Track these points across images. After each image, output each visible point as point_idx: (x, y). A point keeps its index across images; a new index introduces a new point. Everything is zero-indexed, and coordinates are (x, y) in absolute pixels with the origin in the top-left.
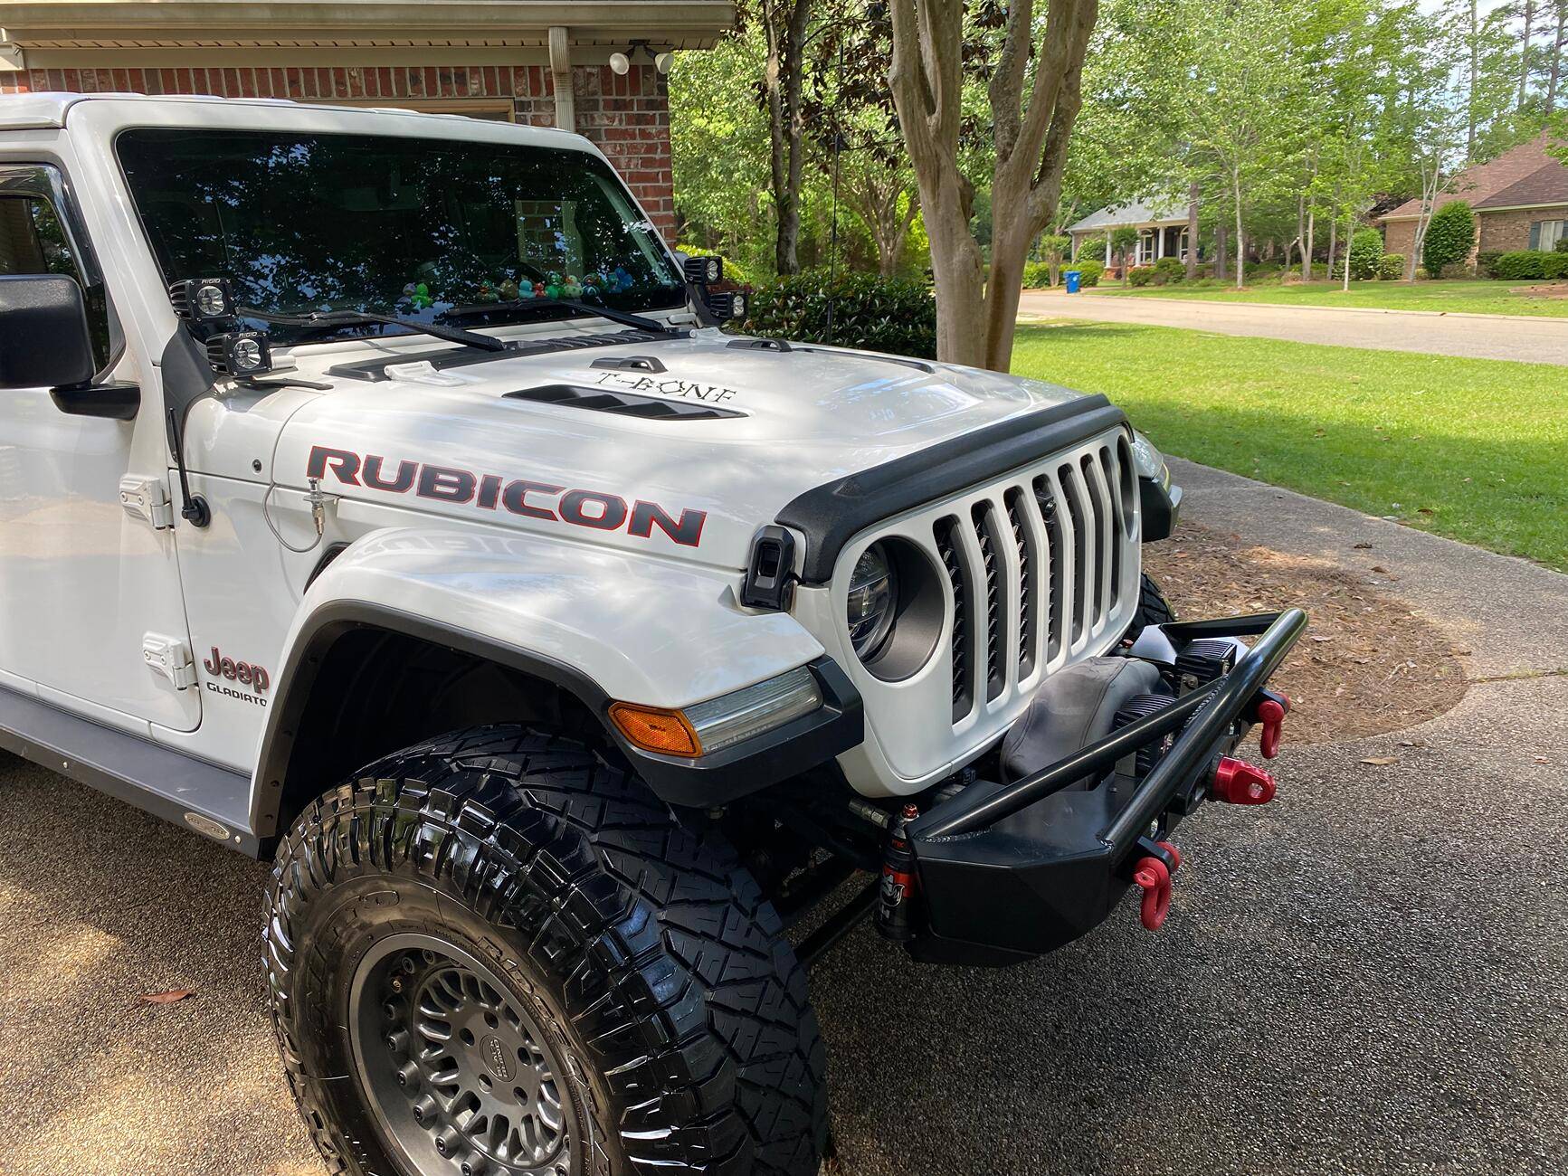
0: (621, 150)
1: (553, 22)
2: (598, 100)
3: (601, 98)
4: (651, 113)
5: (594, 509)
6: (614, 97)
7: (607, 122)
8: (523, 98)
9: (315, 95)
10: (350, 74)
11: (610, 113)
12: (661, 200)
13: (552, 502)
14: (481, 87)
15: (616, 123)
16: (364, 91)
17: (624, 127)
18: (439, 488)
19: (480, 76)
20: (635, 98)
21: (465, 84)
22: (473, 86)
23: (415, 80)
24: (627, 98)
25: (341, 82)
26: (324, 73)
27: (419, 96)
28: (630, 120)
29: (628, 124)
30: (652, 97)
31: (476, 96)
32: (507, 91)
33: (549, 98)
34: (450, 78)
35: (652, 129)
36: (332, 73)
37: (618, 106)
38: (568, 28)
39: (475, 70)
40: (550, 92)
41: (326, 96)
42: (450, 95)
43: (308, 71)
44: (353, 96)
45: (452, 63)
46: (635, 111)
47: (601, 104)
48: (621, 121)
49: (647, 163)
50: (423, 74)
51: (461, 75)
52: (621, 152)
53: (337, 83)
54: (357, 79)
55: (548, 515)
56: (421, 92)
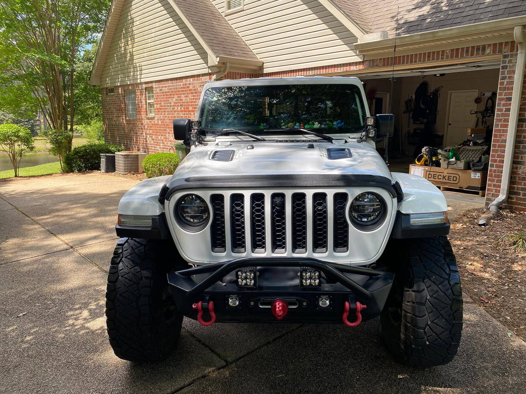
1: (516, 24)
8: (506, 54)
9: (434, 60)
10: (446, 52)
14: (490, 51)
16: (450, 57)
19: (491, 48)
21: (485, 51)
22: (488, 51)
23: (467, 51)
25: (443, 55)
26: (438, 53)
27: (468, 57)
31: (488, 55)
32: (500, 51)
34: (480, 49)
38: (523, 25)
39: (489, 45)
40: (517, 51)
41: (437, 60)
42: (479, 55)
44: (446, 59)
45: (481, 44)
50: (470, 49)
51: (484, 48)
54: (448, 53)
56: (468, 55)
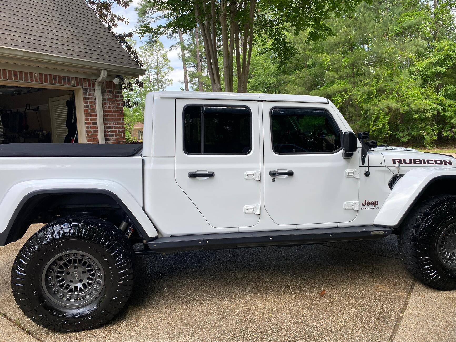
0: (111, 104)
1: (104, 68)
2: (105, 90)
3: (106, 89)
4: (118, 95)
5: (439, 162)
6: (109, 90)
7: (107, 96)
8: (86, 88)
9: (23, 80)
11: (108, 94)
12: (121, 118)
13: (433, 162)
14: (74, 83)
15: (110, 96)
16: (39, 81)
17: (112, 98)
18: (417, 162)
19: (74, 80)
20: (114, 90)
21: (70, 82)
24: (113, 90)
25: (31, 77)
26: (26, 73)
28: (114, 96)
29: (113, 97)
30: (118, 91)
31: (73, 86)
32: (81, 85)
33: (93, 88)
34: (66, 80)
35: (119, 99)
36: (29, 74)
37: (110, 92)
38: (108, 70)
39: (73, 78)
41: (26, 81)
43: (21, 72)
44: (35, 82)
45: (66, 75)
46: (114, 94)
47: (106, 91)
48: (111, 96)
49: (117, 108)
50: (57, 77)
51: (69, 79)
52: (111, 105)
53: (30, 77)
54: (37, 77)
55: (433, 164)
56: (57, 83)
